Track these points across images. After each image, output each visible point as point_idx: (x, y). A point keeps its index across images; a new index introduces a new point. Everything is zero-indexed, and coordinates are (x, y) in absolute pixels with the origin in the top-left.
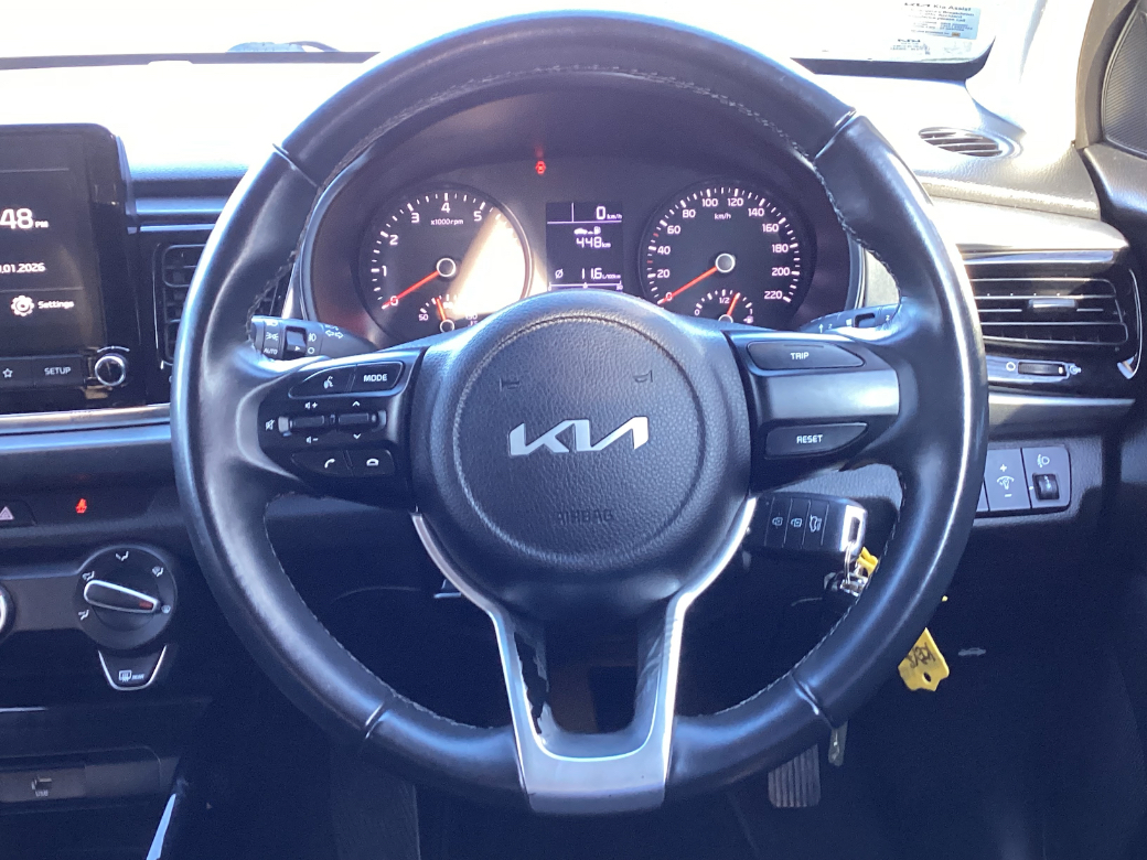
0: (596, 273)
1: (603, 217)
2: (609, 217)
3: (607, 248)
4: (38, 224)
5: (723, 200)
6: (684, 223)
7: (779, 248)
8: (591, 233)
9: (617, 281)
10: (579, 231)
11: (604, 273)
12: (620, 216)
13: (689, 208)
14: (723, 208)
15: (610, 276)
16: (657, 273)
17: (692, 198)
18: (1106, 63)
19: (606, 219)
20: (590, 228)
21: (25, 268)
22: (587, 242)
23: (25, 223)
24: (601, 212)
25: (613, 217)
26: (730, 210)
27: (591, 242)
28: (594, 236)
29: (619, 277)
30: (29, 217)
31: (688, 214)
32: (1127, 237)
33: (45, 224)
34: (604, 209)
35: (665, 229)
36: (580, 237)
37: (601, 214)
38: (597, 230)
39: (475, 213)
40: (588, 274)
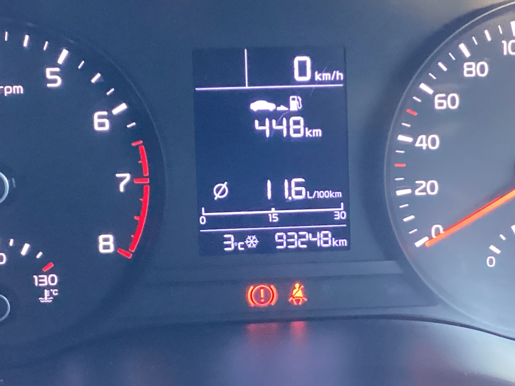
0: (294, 189)
1: (308, 78)
2: (317, 77)
3: (316, 139)
6: (467, 88)
8: (282, 108)
9: (334, 203)
10: (258, 106)
11: (310, 189)
12: (339, 75)
13: (475, 58)
15: (320, 194)
16: (414, 187)
17: (481, 38)
19: (312, 81)
20: (280, 98)
22: (275, 127)
24: (302, 65)
25: (326, 76)
27: (284, 127)
28: (289, 115)
29: (339, 194)
31: (473, 70)
34: (307, 60)
35: (429, 99)
36: (262, 116)
37: (303, 72)
38: (295, 104)
39: (48, 71)
40: (278, 190)
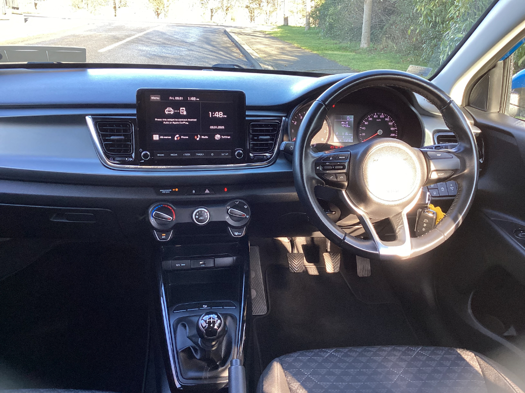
4: (224, 116)
5: (379, 116)
6: (369, 122)
7: (392, 129)
13: (370, 117)
14: (379, 118)
17: (371, 115)
18: (475, 85)
21: (220, 127)
23: (221, 116)
26: (380, 119)
30: (222, 114)
31: (371, 119)
32: (481, 130)
33: (226, 116)
35: (364, 123)
